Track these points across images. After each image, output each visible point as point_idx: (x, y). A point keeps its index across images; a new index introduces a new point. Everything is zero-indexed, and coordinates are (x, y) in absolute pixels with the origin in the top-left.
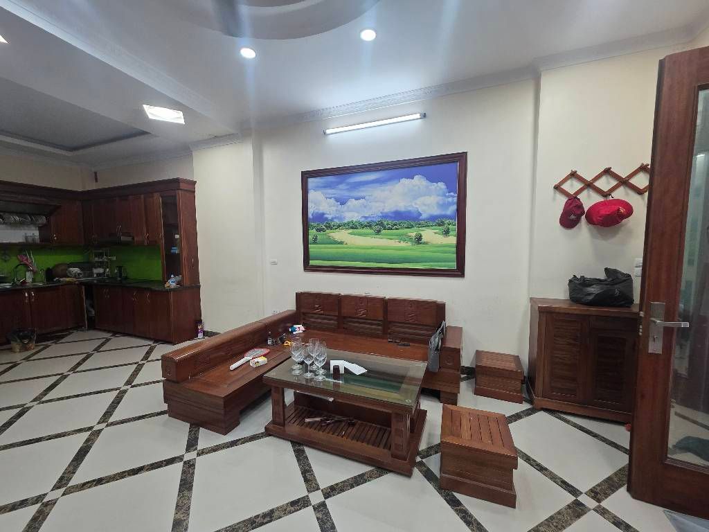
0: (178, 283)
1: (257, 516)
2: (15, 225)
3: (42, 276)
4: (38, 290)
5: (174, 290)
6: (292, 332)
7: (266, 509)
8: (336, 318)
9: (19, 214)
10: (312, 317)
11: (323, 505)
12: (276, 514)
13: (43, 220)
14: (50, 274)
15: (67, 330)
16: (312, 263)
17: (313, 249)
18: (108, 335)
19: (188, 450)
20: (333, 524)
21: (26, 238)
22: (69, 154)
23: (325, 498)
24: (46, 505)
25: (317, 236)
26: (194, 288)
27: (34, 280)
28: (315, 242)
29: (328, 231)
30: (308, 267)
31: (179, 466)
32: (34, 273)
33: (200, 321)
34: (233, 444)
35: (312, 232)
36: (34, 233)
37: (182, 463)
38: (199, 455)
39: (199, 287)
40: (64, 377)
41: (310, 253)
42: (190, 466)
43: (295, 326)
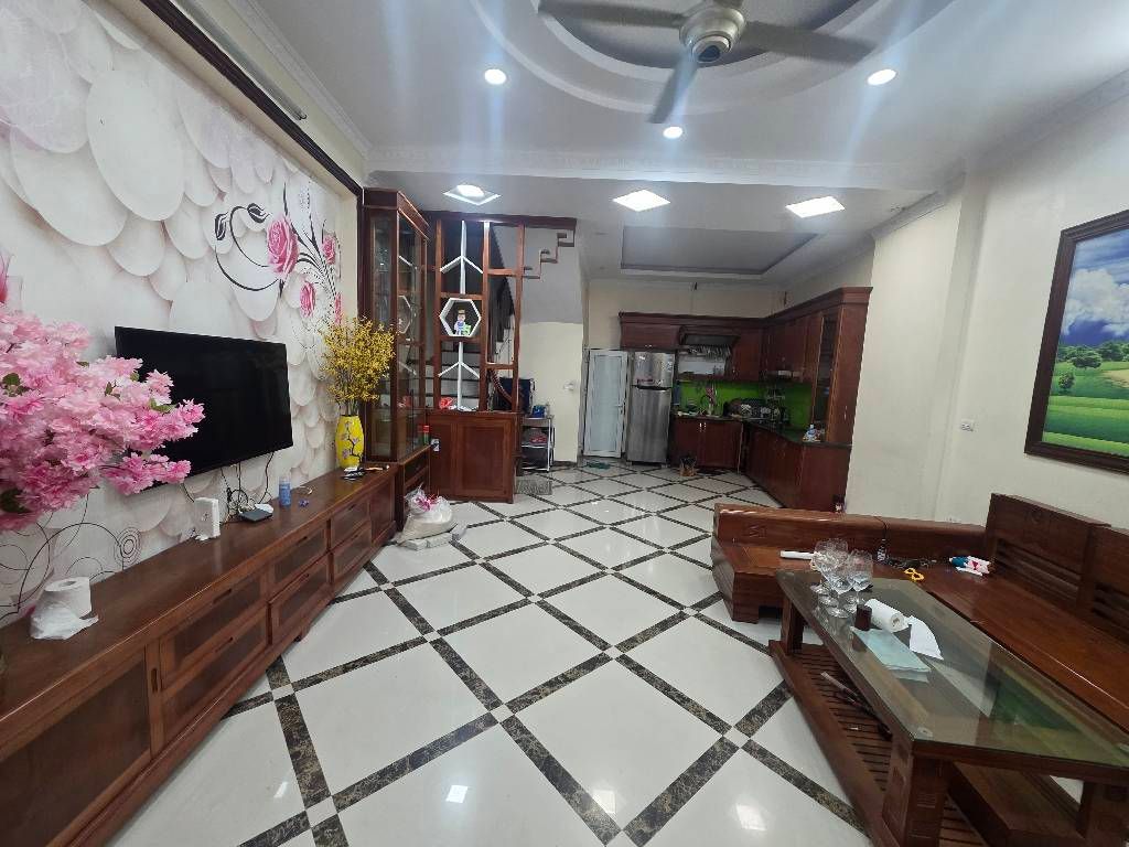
0: (820, 437)
1: (675, 690)
2: (709, 357)
3: (720, 411)
4: (711, 422)
5: (811, 445)
6: (954, 565)
7: (687, 694)
8: (1078, 578)
9: (712, 347)
10: (1023, 558)
11: (734, 749)
12: (689, 704)
13: (728, 353)
14: (727, 408)
15: (723, 468)
16: (1049, 437)
17: (1058, 405)
18: (749, 484)
19: (693, 607)
20: (719, 768)
21: (714, 370)
22: (758, 277)
23: (743, 748)
24: (602, 573)
25: (1072, 378)
26: (842, 448)
27: (713, 413)
28: (1067, 387)
29: (1104, 365)
30: (1035, 445)
31: (675, 611)
32: (715, 406)
33: (841, 501)
34: (731, 632)
35: (1063, 367)
36: (720, 365)
37: (678, 611)
38: (696, 616)
39: (850, 450)
40: (687, 504)
41: (1048, 414)
42: (682, 617)
43: (969, 557)
